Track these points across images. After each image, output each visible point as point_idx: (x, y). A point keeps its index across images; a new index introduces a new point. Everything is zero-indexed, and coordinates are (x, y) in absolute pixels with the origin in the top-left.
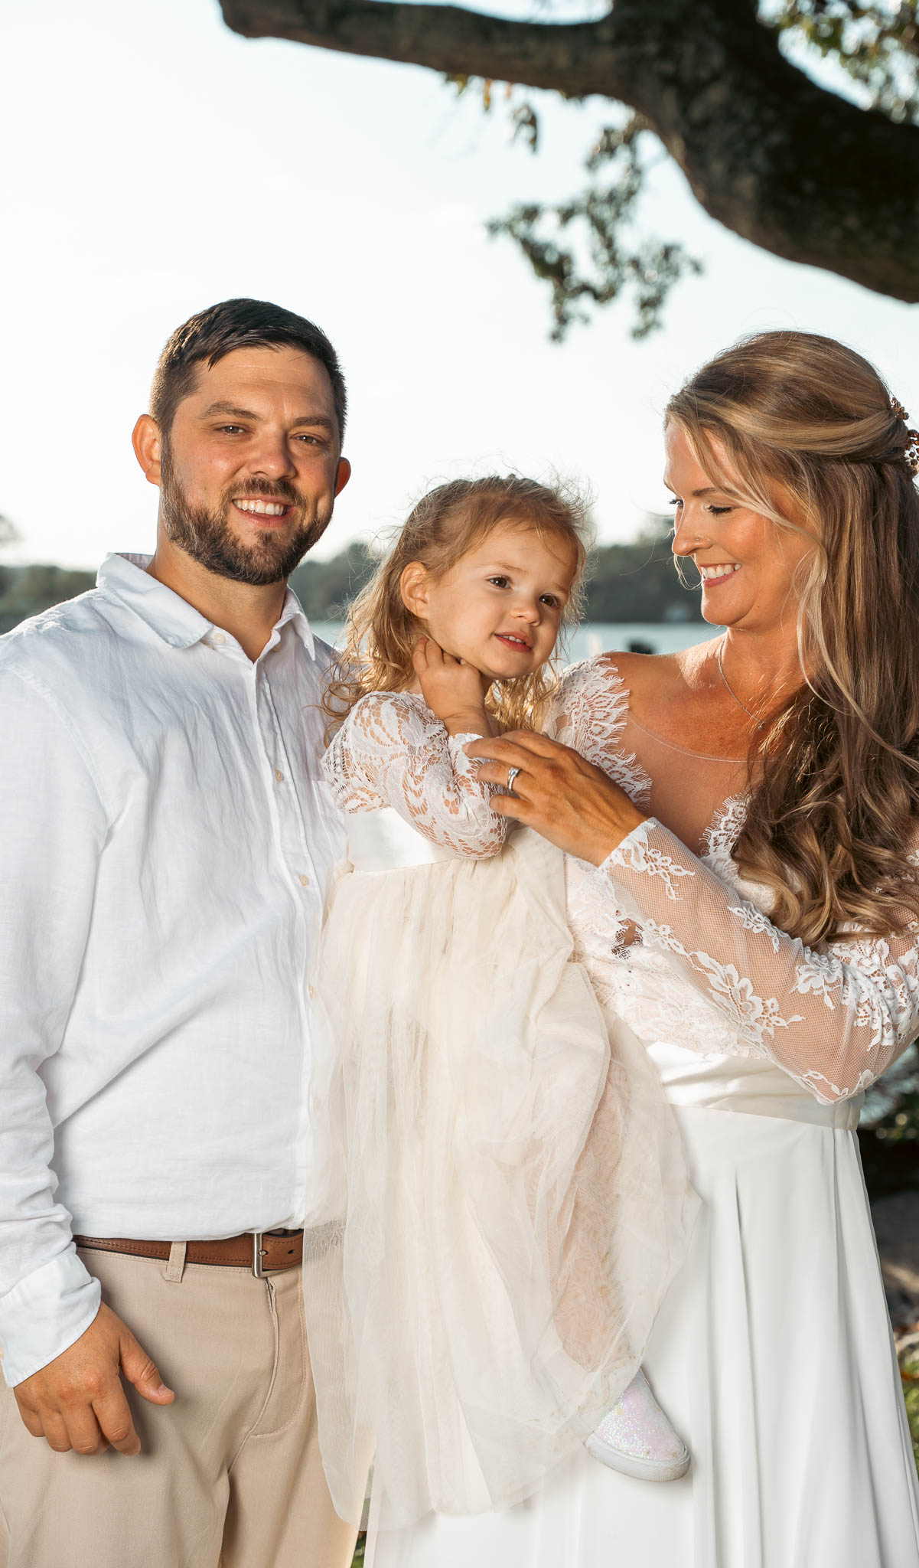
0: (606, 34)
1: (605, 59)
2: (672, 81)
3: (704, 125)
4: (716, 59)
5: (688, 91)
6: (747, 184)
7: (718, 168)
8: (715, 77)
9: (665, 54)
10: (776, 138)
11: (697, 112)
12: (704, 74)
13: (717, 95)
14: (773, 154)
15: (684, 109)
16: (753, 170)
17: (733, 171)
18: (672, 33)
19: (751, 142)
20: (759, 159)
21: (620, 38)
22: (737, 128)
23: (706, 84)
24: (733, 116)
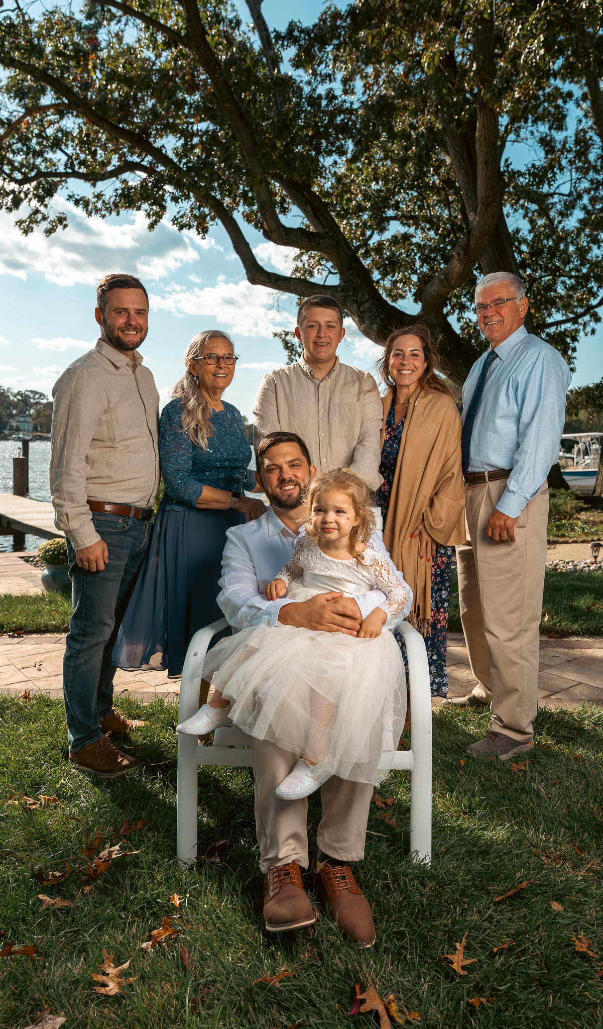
0: (340, 289)
1: (340, 295)
2: (354, 301)
3: (364, 312)
4: (367, 297)
5: (359, 305)
6: (375, 326)
7: (368, 322)
8: (367, 301)
9: (354, 296)
10: (382, 316)
11: (361, 309)
12: (364, 300)
13: (367, 305)
14: (381, 320)
15: (359, 308)
16: (377, 323)
17: (371, 323)
18: (356, 290)
19: (376, 317)
20: (378, 321)
21: (342, 291)
22: (371, 313)
23: (363, 303)
24: (371, 311)
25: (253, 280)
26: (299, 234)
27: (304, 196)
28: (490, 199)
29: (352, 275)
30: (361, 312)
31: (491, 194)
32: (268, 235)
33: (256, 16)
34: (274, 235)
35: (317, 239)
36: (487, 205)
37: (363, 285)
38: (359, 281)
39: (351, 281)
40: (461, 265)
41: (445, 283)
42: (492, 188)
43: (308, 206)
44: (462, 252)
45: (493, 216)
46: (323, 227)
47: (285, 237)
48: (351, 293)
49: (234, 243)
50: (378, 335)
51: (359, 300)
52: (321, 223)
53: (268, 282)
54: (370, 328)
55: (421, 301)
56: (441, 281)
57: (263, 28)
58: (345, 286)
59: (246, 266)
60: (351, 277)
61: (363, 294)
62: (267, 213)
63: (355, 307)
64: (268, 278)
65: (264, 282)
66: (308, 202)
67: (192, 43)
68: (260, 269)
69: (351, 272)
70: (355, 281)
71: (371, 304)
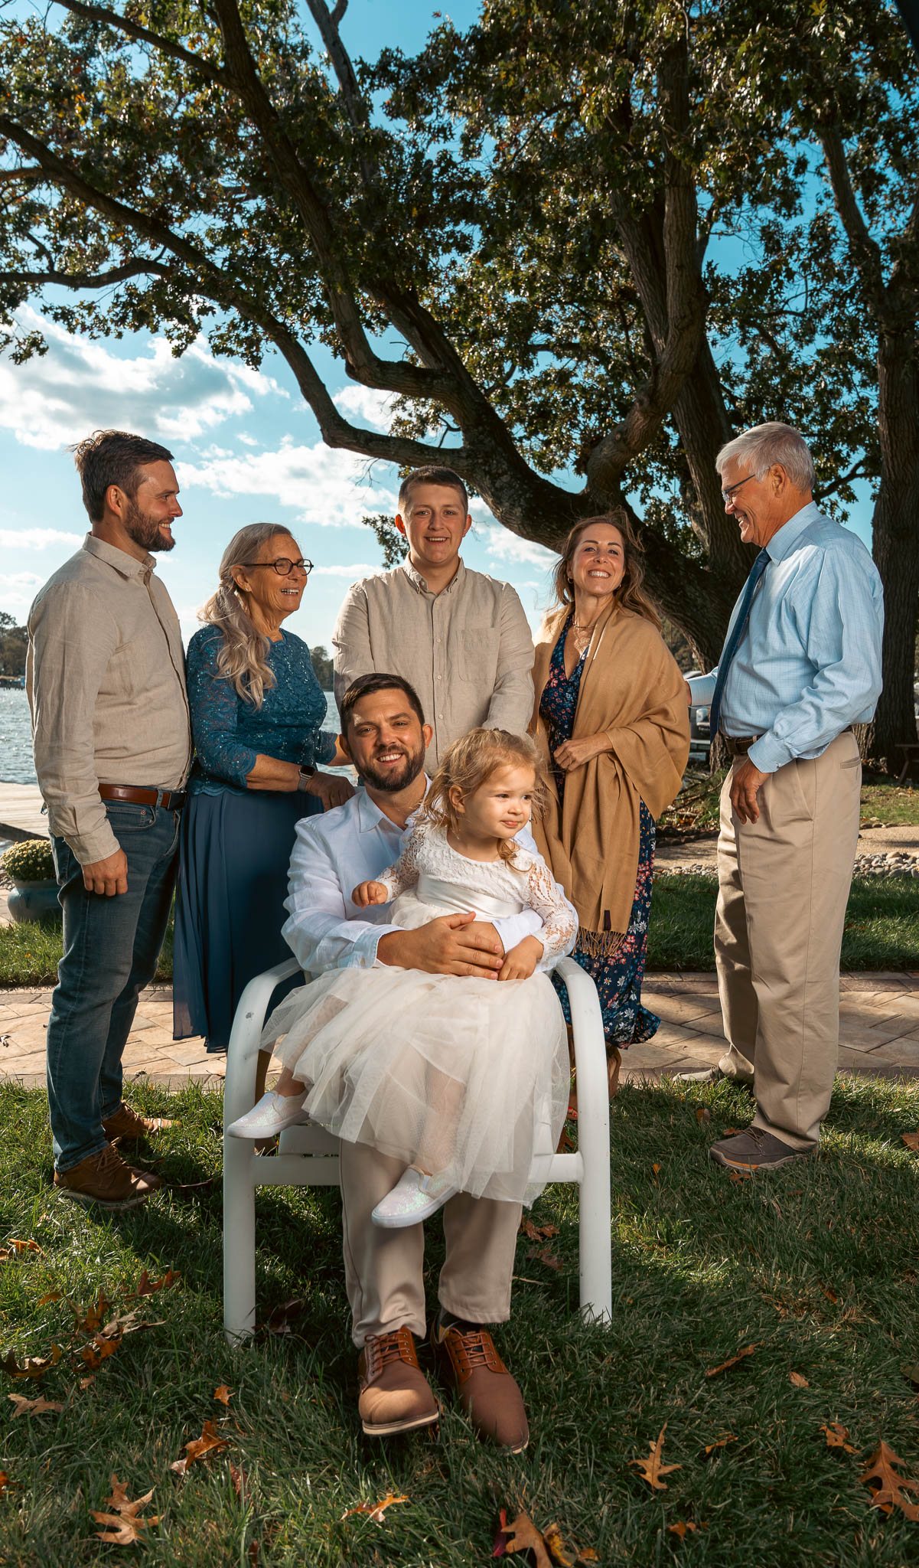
0: (464, 455)
1: (464, 463)
2: (487, 473)
3: (501, 489)
4: (505, 467)
5: (494, 478)
6: (518, 511)
7: (507, 504)
8: (505, 473)
9: (485, 465)
10: (528, 496)
11: (497, 485)
12: (500, 471)
13: (505, 479)
14: (525, 499)
15: (493, 483)
16: (521, 506)
17: (513, 506)
18: (488, 456)
19: (520, 496)
20: (522, 502)
21: (468, 457)
22: (512, 491)
23: (500, 475)
24: (511, 487)
25: (332, 441)
26: (401, 371)
27: (408, 315)
28: (686, 320)
29: (481, 433)
30: (496, 489)
31: (688, 312)
32: (353, 372)
33: (331, 42)
34: (364, 373)
35: (429, 380)
36: (683, 329)
37: (500, 449)
38: (493, 442)
39: (481, 442)
40: (645, 418)
41: (622, 445)
42: (690, 303)
43: (415, 328)
44: (646, 400)
45: (691, 347)
46: (438, 360)
47: (379, 375)
48: (480, 461)
49: (302, 384)
50: (522, 524)
51: (494, 471)
52: (435, 355)
53: (355, 444)
54: (511, 513)
55: (586, 473)
56: (616, 442)
57: (342, 60)
58: (472, 451)
59: (320, 420)
60: (481, 437)
61: (498, 462)
62: (352, 340)
63: (487, 482)
64: (356, 438)
65: (348, 443)
66: (413, 323)
67: (234, 81)
68: (343, 423)
69: (481, 428)
70: (486, 441)
71: (512, 477)
